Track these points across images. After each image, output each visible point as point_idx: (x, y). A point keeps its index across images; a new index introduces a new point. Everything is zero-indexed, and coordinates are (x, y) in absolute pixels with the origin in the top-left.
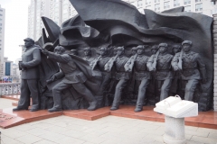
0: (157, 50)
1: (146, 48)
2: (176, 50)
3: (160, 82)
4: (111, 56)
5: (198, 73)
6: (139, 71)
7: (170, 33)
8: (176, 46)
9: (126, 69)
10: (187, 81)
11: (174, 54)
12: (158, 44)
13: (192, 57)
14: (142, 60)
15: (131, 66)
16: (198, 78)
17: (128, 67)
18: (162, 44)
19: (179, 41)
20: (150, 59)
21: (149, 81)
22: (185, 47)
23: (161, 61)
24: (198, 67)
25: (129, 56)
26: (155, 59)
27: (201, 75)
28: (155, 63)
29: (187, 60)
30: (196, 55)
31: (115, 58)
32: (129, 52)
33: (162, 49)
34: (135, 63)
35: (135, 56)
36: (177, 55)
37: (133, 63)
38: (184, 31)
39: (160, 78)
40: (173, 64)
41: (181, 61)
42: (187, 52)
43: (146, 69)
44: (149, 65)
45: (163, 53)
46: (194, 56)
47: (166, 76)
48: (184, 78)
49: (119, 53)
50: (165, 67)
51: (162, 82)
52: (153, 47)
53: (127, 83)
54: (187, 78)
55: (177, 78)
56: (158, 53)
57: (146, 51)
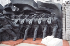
0: (42, 16)
3: (43, 29)
4: (24, 19)
5: (57, 25)
6: (35, 24)
7: (46, 10)
10: (53, 28)
11: (48, 18)
12: (42, 14)
13: (55, 19)
17: (30, 22)
18: (43, 14)
19: (50, 13)
21: (39, 28)
22: (52, 15)
23: (43, 20)
24: (57, 23)
25: (31, 19)
28: (41, 21)
29: (53, 20)
30: (56, 18)
32: (31, 17)
33: (44, 16)
34: (33, 21)
35: (33, 19)
37: (32, 21)
38: (52, 9)
39: (43, 27)
40: (48, 22)
41: (51, 21)
42: (53, 17)
45: (44, 17)
46: (56, 19)
47: (45, 26)
48: (52, 27)
49: (27, 17)
50: (45, 23)
51: (44, 28)
52: (40, 15)
53: (30, 29)
54: (53, 27)
55: (49, 27)
56: (42, 17)
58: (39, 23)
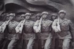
0: (40, 17)
1: (32, 15)
2: (54, 17)
3: (43, 41)
4: (4, 21)
5: (70, 34)
6: (27, 33)
7: (50, 4)
8: (54, 14)
9: (17, 31)
10: (63, 40)
12: (41, 12)
13: (66, 22)
14: (29, 24)
15: (21, 29)
16: (71, 38)
17: (19, 29)
18: (44, 12)
19: (56, 11)
20: (36, 23)
21: (35, 40)
22: (61, 15)
23: (44, 25)
24: (70, 30)
26: (40, 24)
27: (72, 36)
28: (40, 26)
29: (63, 25)
30: (69, 21)
31: (7, 22)
32: (19, 18)
33: (45, 16)
34: (24, 26)
35: (24, 21)
36: (55, 20)
37: (22, 26)
38: (59, 4)
39: (43, 38)
42: (62, 18)
43: (33, 31)
44: (35, 28)
45: (45, 19)
46: (67, 22)
47: (47, 37)
48: (61, 38)
49: (11, 18)
50: (47, 30)
51: (45, 41)
52: (38, 15)
53: (18, 42)
54: (63, 38)
55: (55, 38)
56: (41, 19)
57: (32, 17)
58: (37, 29)
